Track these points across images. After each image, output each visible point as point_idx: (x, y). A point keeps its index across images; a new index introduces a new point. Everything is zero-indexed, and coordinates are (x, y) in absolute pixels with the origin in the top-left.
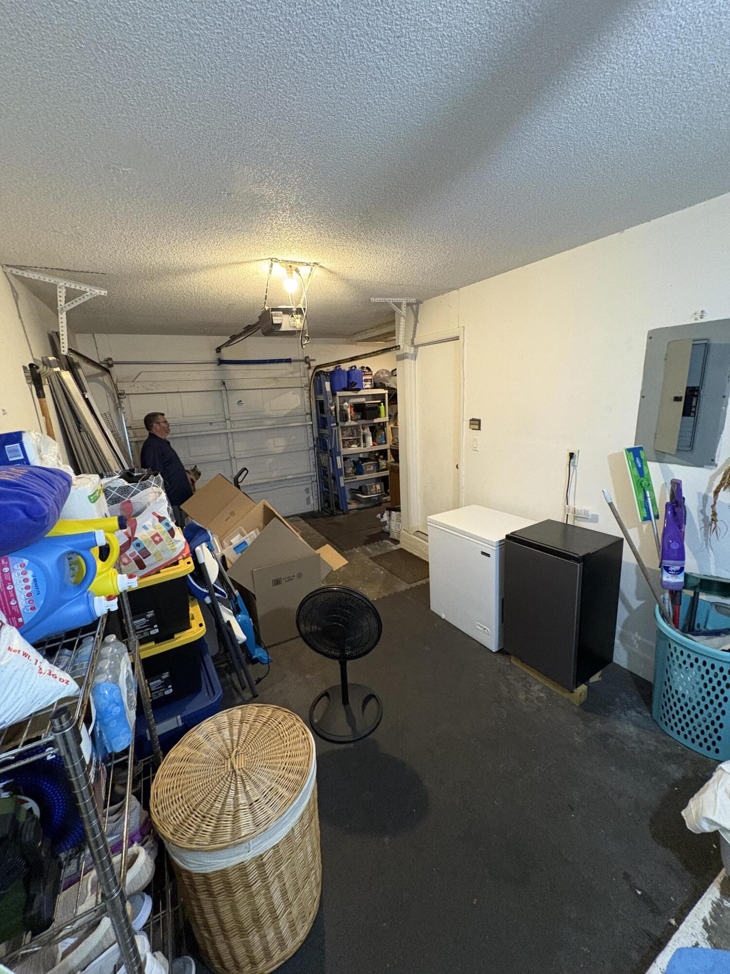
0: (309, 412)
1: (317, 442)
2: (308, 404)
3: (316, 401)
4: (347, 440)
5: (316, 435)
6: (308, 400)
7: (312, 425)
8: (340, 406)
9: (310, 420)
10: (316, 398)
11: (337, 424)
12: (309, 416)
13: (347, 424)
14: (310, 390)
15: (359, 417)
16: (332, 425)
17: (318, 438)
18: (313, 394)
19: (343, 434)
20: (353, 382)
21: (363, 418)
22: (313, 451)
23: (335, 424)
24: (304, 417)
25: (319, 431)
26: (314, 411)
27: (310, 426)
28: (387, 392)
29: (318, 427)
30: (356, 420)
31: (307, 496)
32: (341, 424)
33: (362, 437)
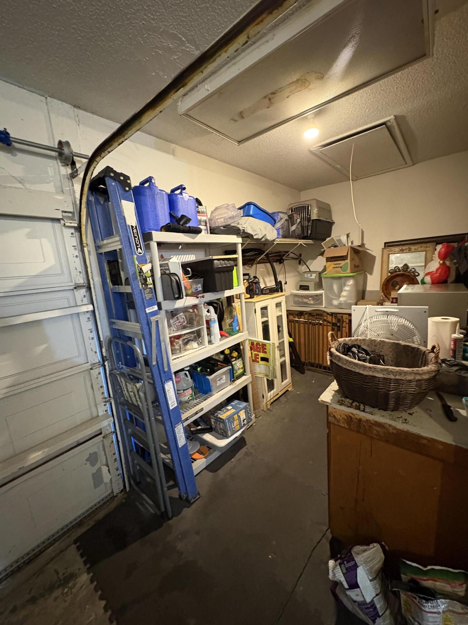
0: (81, 280)
1: (109, 349)
2: (77, 263)
3: (99, 255)
4: (179, 337)
5: (105, 332)
6: (76, 253)
7: (94, 312)
8: (161, 266)
9: (86, 300)
10: (98, 247)
11: (160, 308)
12: (83, 291)
13: (179, 304)
14: (79, 229)
15: (200, 287)
16: (148, 310)
17: (110, 342)
18: (88, 239)
19: (169, 326)
20: (183, 216)
21: (206, 289)
22: (101, 370)
23: (156, 308)
24: (69, 294)
25: (111, 324)
26: (96, 280)
27: (88, 315)
28: (239, 240)
29: (110, 315)
30: (195, 294)
31: (94, 469)
32: (167, 305)
33: (205, 326)
